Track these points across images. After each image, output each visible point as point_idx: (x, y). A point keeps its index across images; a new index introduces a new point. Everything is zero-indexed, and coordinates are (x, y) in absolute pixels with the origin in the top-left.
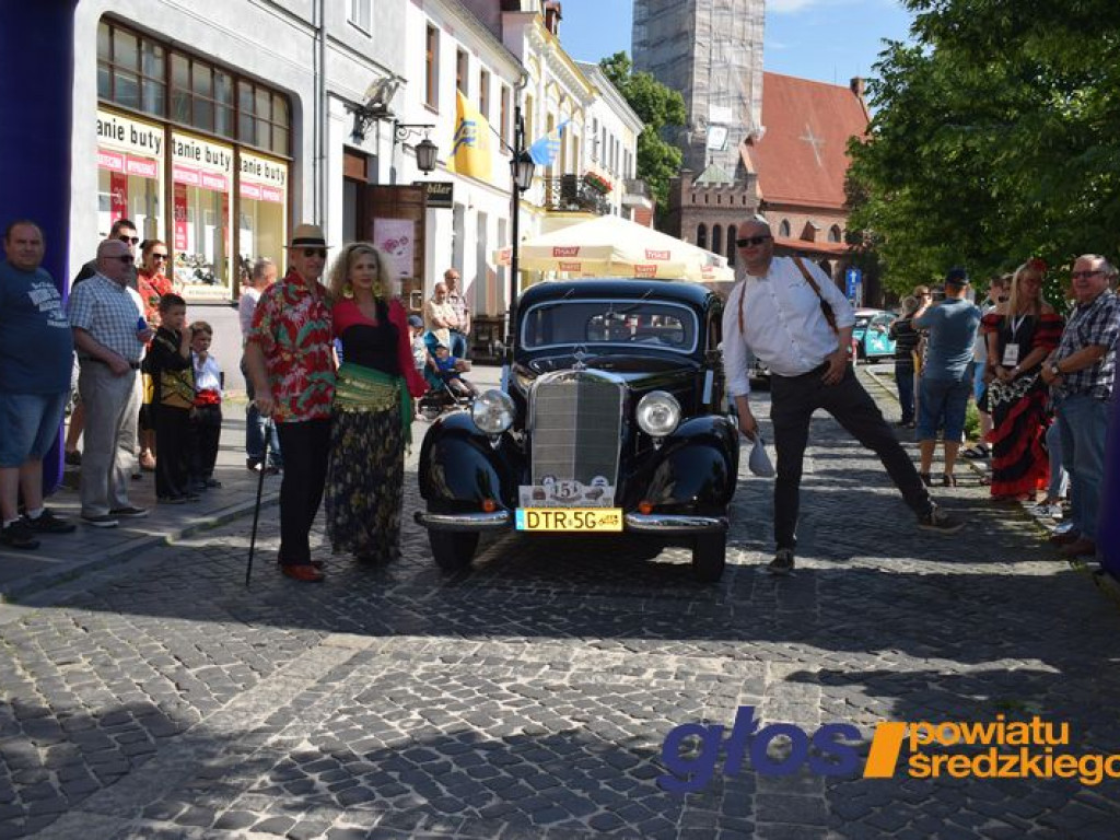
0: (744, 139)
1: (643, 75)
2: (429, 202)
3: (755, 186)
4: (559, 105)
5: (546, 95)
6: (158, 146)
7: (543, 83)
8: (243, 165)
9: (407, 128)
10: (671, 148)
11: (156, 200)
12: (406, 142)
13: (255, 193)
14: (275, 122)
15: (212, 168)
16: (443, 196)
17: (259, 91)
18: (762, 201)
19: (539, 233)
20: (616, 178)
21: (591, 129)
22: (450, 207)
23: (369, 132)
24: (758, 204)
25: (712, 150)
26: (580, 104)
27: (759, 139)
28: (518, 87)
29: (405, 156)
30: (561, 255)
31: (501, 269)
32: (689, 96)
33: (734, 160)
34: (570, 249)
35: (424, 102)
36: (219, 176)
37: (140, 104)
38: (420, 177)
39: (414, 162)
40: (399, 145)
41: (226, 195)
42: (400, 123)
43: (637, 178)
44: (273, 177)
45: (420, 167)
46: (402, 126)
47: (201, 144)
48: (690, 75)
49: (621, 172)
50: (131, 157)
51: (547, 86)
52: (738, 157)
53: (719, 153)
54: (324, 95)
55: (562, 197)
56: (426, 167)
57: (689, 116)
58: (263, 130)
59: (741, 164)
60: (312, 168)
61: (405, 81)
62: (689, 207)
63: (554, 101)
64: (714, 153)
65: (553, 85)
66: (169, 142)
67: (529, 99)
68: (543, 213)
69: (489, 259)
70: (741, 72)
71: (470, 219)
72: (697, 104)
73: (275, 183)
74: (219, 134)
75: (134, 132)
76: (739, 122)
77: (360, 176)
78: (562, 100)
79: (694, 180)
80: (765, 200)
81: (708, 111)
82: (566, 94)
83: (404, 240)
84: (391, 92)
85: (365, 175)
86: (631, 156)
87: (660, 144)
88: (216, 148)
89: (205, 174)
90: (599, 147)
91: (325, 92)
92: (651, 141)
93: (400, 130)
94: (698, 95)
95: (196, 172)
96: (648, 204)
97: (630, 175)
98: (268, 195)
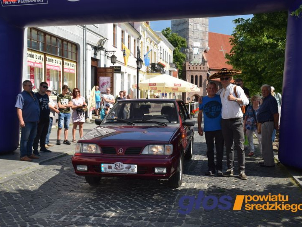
0: (204, 51)
1: (175, 34)
2: (114, 72)
3: (207, 64)
4: (150, 44)
5: (146, 41)
6: (42, 59)
7: (146, 38)
8: (64, 63)
9: (108, 52)
10: (183, 54)
11: (42, 73)
12: (108, 56)
13: (68, 71)
14: (73, 51)
15: (56, 64)
16: (118, 70)
17: (69, 44)
18: (209, 68)
19: (145, 79)
20: (167, 63)
21: (159, 50)
22: (120, 73)
23: (98, 54)
24: (208, 69)
25: (194, 54)
26: (156, 43)
27: (208, 51)
28: (138, 39)
29: (108, 60)
30: (151, 86)
31: (134, 90)
32: (188, 39)
33: (201, 57)
34: (153, 84)
35: (113, 45)
36: (58, 67)
37: (38, 48)
38: (112, 65)
39: (110, 61)
40: (106, 57)
41: (60, 71)
42: (106, 51)
43: (173, 63)
44: (72, 66)
45: (112, 63)
46: (107, 52)
47: (54, 58)
48: (188, 33)
49: (168, 61)
50: (36, 63)
51: (147, 39)
52: (202, 56)
53: (197, 55)
54: (86, 44)
55: (151, 69)
56: (113, 62)
57: (188, 45)
58: (70, 54)
59: (203, 58)
60: (83, 64)
61: (107, 39)
62: (188, 71)
63: (149, 43)
64: (195, 55)
65: (148, 39)
66: (45, 58)
67: (142, 42)
68: (146, 74)
69: (131, 87)
70: (202, 32)
71: (126, 76)
72: (190, 42)
73: (73, 68)
74: (58, 55)
75: (36, 56)
76: (202, 46)
77: (96, 65)
78: (151, 42)
79: (190, 63)
80: (210, 68)
81: (193, 43)
82: (152, 41)
83: (108, 82)
84: (104, 43)
85: (97, 65)
86: (171, 57)
87: (180, 53)
88: (57, 59)
89: (55, 66)
90: (162, 55)
91: (86, 43)
92: (178, 52)
93: (106, 52)
94: (190, 39)
95: (52, 66)
96: (176, 70)
97: (171, 62)
98: (71, 71)
